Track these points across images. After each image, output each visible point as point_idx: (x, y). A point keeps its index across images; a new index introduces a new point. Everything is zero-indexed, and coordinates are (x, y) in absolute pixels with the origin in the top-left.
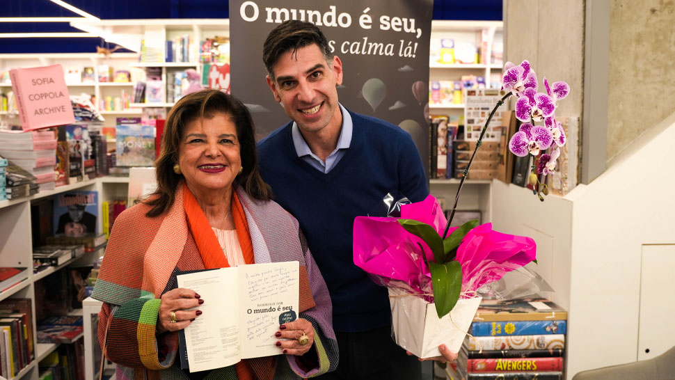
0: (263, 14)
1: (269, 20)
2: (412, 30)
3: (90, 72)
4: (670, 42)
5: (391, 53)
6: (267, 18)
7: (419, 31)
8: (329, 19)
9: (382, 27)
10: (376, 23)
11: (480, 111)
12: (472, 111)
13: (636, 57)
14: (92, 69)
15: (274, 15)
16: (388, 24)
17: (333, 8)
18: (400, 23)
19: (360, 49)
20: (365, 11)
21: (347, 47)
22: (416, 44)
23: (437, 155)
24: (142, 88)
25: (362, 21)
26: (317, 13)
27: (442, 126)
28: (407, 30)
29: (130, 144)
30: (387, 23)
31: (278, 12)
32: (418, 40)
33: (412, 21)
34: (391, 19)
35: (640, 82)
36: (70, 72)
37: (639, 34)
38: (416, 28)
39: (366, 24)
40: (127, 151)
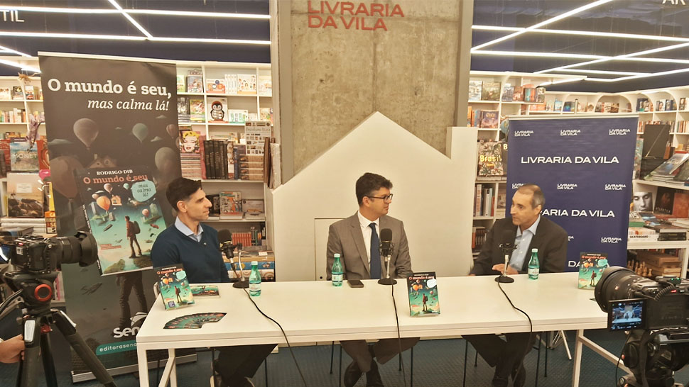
0: (63, 87)
1: (68, 90)
2: (165, 94)
3: (18, 90)
4: (332, 100)
5: (150, 108)
6: (65, 88)
7: (169, 94)
8: (108, 88)
9: (143, 93)
10: (139, 90)
11: (255, 136)
13: (312, 109)
14: (20, 89)
15: (71, 87)
16: (147, 90)
17: (110, 82)
18: (155, 90)
19: (130, 106)
20: (131, 83)
21: (121, 105)
22: (168, 103)
23: (228, 164)
25: (129, 89)
26: (99, 85)
27: (229, 146)
28: (160, 94)
29: (21, 156)
30: (146, 90)
31: (73, 85)
32: (169, 100)
33: (164, 88)
34: (149, 88)
35: (315, 124)
37: (313, 95)
38: (167, 93)
39: (132, 91)
40: (18, 160)
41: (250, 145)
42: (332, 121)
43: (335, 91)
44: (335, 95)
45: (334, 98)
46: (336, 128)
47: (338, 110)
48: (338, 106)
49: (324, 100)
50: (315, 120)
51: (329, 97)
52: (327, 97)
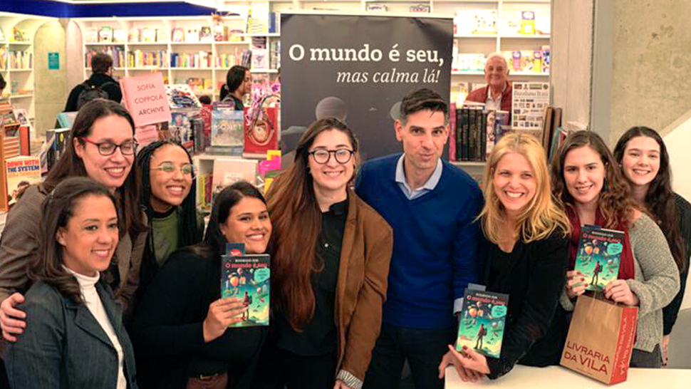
0: (308, 54)
1: (313, 58)
2: (436, 60)
3: (207, 31)
4: (669, 62)
5: (416, 80)
6: (311, 56)
7: (442, 60)
8: (363, 55)
9: (408, 59)
10: (403, 56)
11: (526, 102)
12: (518, 103)
13: (639, 75)
15: (317, 54)
16: (414, 56)
17: (367, 46)
18: (424, 55)
19: (389, 78)
20: (394, 47)
21: (378, 77)
22: (439, 72)
23: (486, 141)
24: (248, 55)
25: (391, 55)
26: (353, 51)
27: (490, 116)
28: (430, 60)
29: (223, 127)
30: (411, 56)
31: (320, 52)
32: (439, 68)
33: (436, 52)
34: (416, 52)
35: (641, 96)
36: (189, 31)
37: (642, 55)
38: (438, 58)
39: (394, 57)
40: (220, 132)
41: (518, 115)
42: (668, 92)
43: (675, 49)
44: (675, 55)
45: (672, 60)
46: (673, 102)
47: (678, 76)
48: (679, 70)
49: (658, 61)
50: (643, 91)
51: (665, 59)
52: (661, 58)
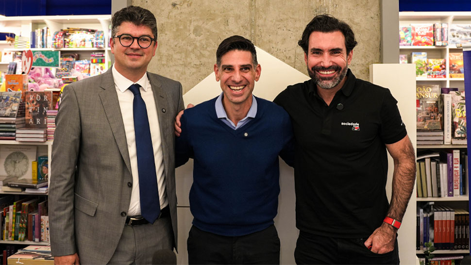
4: (189, 31)
24: (14, 67)
35: (163, 65)
42: (189, 60)
43: (193, 18)
44: (194, 24)
45: (192, 28)
46: (194, 70)
47: (198, 44)
48: (198, 38)
49: (177, 30)
50: (164, 59)
51: (185, 27)
52: (181, 27)
